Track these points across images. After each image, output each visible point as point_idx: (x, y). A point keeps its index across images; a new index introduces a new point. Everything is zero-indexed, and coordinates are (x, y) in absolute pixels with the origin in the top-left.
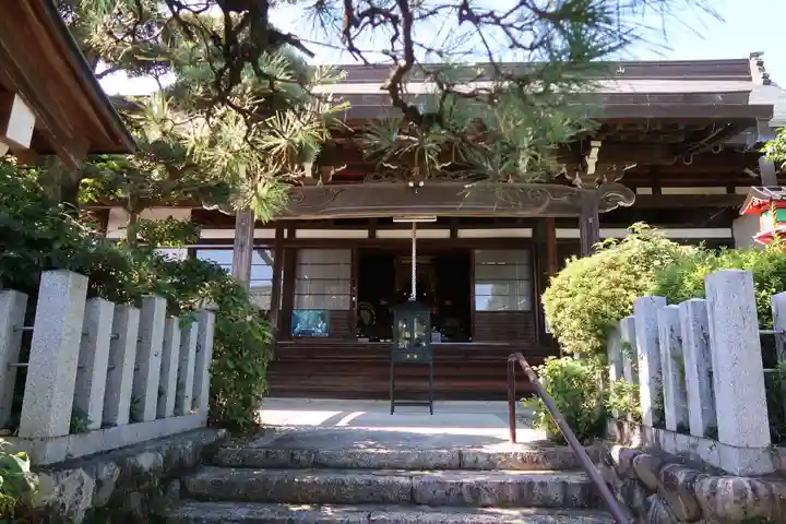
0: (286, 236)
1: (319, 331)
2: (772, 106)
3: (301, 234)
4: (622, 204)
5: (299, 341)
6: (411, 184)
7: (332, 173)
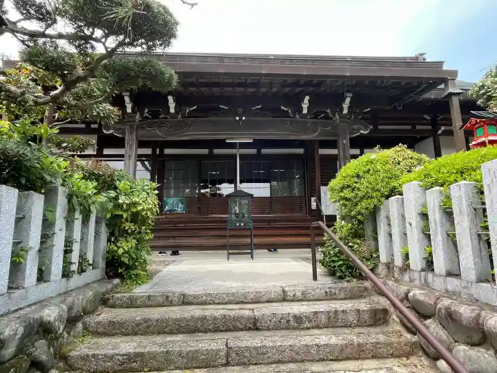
0: (158, 153)
1: (180, 210)
2: (457, 71)
3: (168, 151)
4: (362, 132)
5: (167, 216)
6: (237, 118)
7: (188, 111)
